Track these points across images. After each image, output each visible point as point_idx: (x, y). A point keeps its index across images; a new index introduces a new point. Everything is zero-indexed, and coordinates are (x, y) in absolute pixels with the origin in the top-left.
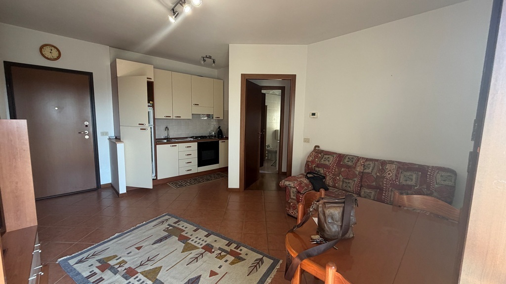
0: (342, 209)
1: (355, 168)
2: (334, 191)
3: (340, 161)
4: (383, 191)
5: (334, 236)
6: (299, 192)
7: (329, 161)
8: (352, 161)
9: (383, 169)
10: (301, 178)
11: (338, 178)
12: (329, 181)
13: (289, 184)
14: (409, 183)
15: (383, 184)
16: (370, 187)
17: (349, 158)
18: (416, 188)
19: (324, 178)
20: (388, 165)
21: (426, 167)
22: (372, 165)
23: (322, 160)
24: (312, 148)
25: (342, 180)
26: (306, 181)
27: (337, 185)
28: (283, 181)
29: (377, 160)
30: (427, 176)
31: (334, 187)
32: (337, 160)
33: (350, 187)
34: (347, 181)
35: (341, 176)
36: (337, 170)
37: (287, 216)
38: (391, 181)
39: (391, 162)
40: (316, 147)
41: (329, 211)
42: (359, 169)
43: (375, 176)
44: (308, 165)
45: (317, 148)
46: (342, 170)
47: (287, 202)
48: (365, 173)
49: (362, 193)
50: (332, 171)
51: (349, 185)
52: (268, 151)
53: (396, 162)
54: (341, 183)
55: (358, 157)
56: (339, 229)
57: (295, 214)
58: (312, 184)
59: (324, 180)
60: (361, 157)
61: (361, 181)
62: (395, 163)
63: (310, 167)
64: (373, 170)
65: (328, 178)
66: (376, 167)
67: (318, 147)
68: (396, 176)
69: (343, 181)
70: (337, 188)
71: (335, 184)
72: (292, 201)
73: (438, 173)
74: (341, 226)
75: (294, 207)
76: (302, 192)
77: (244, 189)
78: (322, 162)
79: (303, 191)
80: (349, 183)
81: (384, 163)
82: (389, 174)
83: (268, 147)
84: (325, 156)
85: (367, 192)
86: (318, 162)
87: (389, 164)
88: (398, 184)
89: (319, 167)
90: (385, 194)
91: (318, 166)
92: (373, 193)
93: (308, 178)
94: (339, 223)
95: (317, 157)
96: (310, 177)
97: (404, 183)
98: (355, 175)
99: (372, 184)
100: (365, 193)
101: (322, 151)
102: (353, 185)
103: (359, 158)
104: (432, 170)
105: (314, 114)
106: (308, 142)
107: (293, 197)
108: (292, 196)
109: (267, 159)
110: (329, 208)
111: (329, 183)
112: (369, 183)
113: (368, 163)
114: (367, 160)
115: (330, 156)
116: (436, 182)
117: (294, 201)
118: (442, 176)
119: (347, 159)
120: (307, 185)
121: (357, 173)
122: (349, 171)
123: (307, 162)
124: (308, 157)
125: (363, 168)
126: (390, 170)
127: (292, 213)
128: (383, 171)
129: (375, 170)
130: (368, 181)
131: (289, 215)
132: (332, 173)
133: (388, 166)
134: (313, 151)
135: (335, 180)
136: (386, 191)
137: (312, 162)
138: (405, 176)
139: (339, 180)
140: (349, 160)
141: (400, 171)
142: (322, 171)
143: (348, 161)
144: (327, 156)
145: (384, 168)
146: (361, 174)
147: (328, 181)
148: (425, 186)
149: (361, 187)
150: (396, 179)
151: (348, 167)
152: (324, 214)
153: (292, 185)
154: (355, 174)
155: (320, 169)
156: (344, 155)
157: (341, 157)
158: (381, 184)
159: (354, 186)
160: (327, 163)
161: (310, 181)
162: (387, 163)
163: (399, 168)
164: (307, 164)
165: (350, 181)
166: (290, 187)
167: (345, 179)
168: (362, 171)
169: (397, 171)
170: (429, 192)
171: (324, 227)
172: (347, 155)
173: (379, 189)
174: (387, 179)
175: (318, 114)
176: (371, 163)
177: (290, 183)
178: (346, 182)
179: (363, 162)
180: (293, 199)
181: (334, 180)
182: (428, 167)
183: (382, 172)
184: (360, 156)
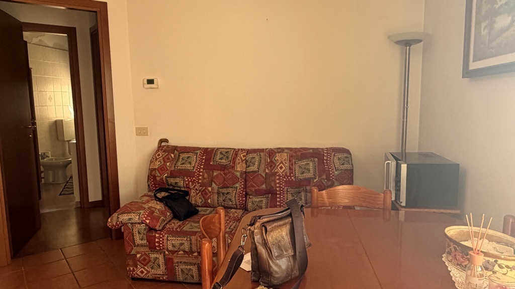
0: (288, 227)
1: (233, 167)
2: (208, 212)
3: (208, 160)
4: (277, 194)
5: (287, 277)
6: (151, 229)
7: (190, 163)
8: (227, 157)
9: (271, 161)
10: (148, 202)
11: (210, 189)
12: (195, 198)
13: (130, 219)
14: (307, 175)
15: (276, 184)
16: (259, 193)
17: (221, 153)
18: (315, 180)
19: (187, 193)
20: (277, 154)
21: (321, 150)
22: (257, 159)
23: (179, 164)
24: (155, 145)
25: (216, 191)
26: (159, 206)
27: (209, 201)
28: (115, 215)
29: (262, 150)
30: (324, 163)
31: (206, 205)
32: (203, 159)
33: (230, 200)
34: (224, 191)
35: (214, 185)
36: (206, 175)
37: (130, 282)
38: (284, 178)
39: (281, 150)
40: (161, 141)
41: (272, 237)
42: (240, 168)
43: (264, 175)
44: (155, 177)
45: (163, 144)
46: (215, 174)
47: (129, 255)
48: (249, 172)
49: (250, 205)
50: (199, 179)
51: (229, 197)
52: (45, 166)
53: (286, 148)
54: (216, 197)
55: (235, 149)
56: (292, 262)
57: (148, 272)
58: (170, 208)
59: (187, 198)
60: (239, 150)
61: (245, 187)
62: (286, 151)
63: (158, 179)
64: (259, 165)
65: (192, 193)
66: (263, 161)
67: (166, 141)
68: (290, 169)
69: (218, 193)
70: (211, 207)
71: (206, 200)
72: (139, 249)
73: (334, 156)
74: (294, 256)
75: (145, 259)
76: (157, 228)
77: (12, 258)
78: (180, 166)
79: (159, 224)
80: (228, 193)
81: (271, 153)
82: (281, 168)
83: (43, 158)
84: (182, 156)
85: (256, 202)
86: (173, 168)
87: (279, 153)
88: (294, 180)
89: (175, 177)
90: (280, 198)
91: (173, 175)
92: (264, 201)
93: (160, 200)
94: (291, 252)
95: (168, 159)
96: (163, 197)
97: (301, 177)
98: (235, 180)
99: (261, 188)
100: (253, 203)
101: (175, 148)
102: (234, 194)
103: (236, 152)
104: (328, 153)
105: (150, 82)
106: (146, 134)
107: (141, 242)
108: (138, 241)
109: (45, 183)
110: (271, 231)
111: (196, 201)
112: (257, 188)
113: (251, 156)
114: (249, 152)
115: (190, 155)
116: (335, 168)
117: (142, 249)
118: (339, 159)
119: (219, 156)
120: (162, 213)
121: (238, 174)
122: (225, 174)
123: (151, 171)
124: (151, 162)
125: (245, 166)
126: (282, 162)
127: (142, 272)
128: (272, 164)
129: (262, 166)
130: (255, 183)
131: (133, 279)
132: (198, 183)
133: (278, 157)
134: (158, 150)
135: (206, 194)
136: (280, 194)
137: (162, 169)
138: (300, 167)
139: (212, 192)
140: (221, 156)
141: (294, 161)
142: (181, 182)
143: (221, 159)
144: (186, 155)
145: (273, 159)
146: (244, 176)
147: (193, 199)
148: (324, 177)
149: (247, 194)
150: (290, 174)
151: (223, 168)
152: (265, 244)
153: (136, 219)
154: (236, 177)
155: (178, 180)
156: (213, 149)
157: (208, 153)
158: (273, 185)
159: (237, 196)
160: (188, 167)
161: (166, 205)
162: (276, 153)
163: (291, 156)
164: (151, 176)
165: (230, 190)
166: (132, 223)
167: (221, 188)
168: (244, 170)
169: (290, 161)
170: (330, 183)
171: (270, 266)
172: (218, 149)
173: (271, 193)
174: (279, 175)
175: (158, 81)
176: (255, 155)
177: (132, 216)
178: (223, 194)
179: (244, 156)
180: (142, 246)
181: (204, 193)
182: (323, 149)
183: (271, 166)
184: (237, 147)
